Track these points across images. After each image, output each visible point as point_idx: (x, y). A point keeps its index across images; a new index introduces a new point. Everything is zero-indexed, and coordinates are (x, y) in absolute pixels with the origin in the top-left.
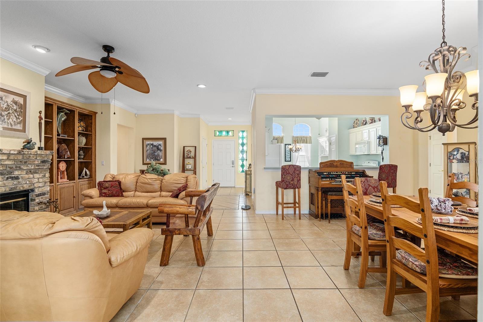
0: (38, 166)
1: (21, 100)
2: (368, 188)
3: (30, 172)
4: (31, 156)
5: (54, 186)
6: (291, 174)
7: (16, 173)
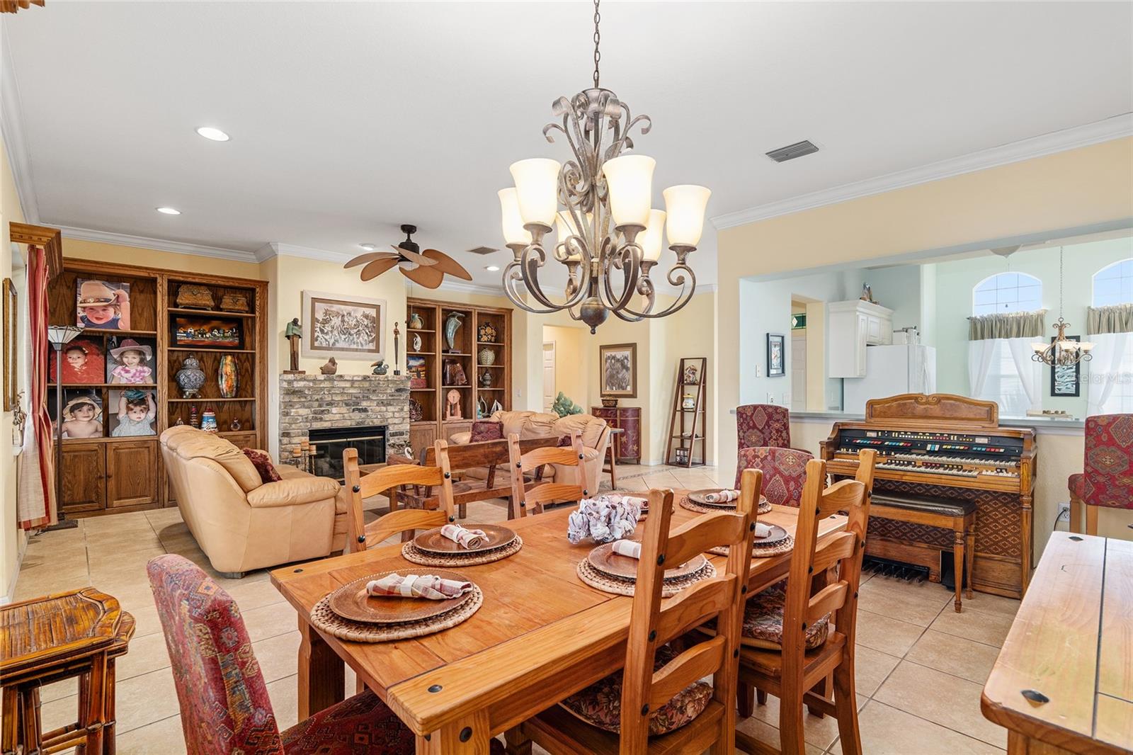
0: (392, 396)
1: (373, 312)
2: (771, 479)
3: (382, 403)
4: (381, 383)
5: (438, 425)
6: (760, 428)
7: (364, 404)
